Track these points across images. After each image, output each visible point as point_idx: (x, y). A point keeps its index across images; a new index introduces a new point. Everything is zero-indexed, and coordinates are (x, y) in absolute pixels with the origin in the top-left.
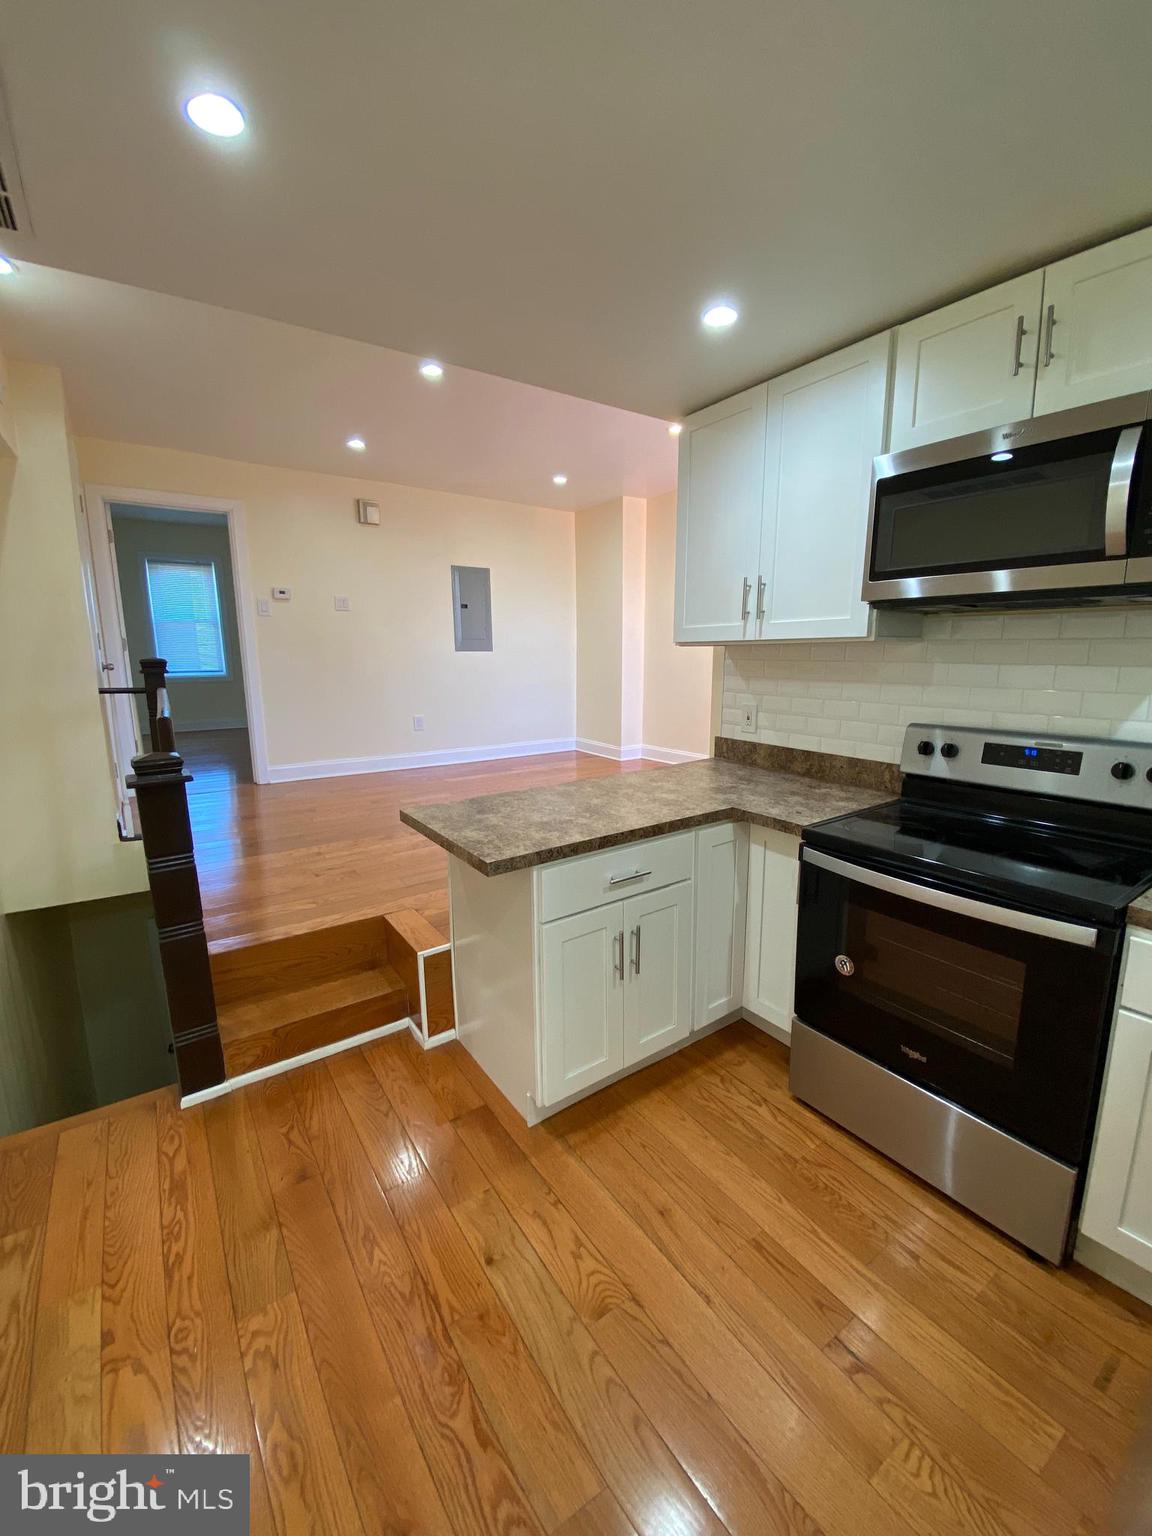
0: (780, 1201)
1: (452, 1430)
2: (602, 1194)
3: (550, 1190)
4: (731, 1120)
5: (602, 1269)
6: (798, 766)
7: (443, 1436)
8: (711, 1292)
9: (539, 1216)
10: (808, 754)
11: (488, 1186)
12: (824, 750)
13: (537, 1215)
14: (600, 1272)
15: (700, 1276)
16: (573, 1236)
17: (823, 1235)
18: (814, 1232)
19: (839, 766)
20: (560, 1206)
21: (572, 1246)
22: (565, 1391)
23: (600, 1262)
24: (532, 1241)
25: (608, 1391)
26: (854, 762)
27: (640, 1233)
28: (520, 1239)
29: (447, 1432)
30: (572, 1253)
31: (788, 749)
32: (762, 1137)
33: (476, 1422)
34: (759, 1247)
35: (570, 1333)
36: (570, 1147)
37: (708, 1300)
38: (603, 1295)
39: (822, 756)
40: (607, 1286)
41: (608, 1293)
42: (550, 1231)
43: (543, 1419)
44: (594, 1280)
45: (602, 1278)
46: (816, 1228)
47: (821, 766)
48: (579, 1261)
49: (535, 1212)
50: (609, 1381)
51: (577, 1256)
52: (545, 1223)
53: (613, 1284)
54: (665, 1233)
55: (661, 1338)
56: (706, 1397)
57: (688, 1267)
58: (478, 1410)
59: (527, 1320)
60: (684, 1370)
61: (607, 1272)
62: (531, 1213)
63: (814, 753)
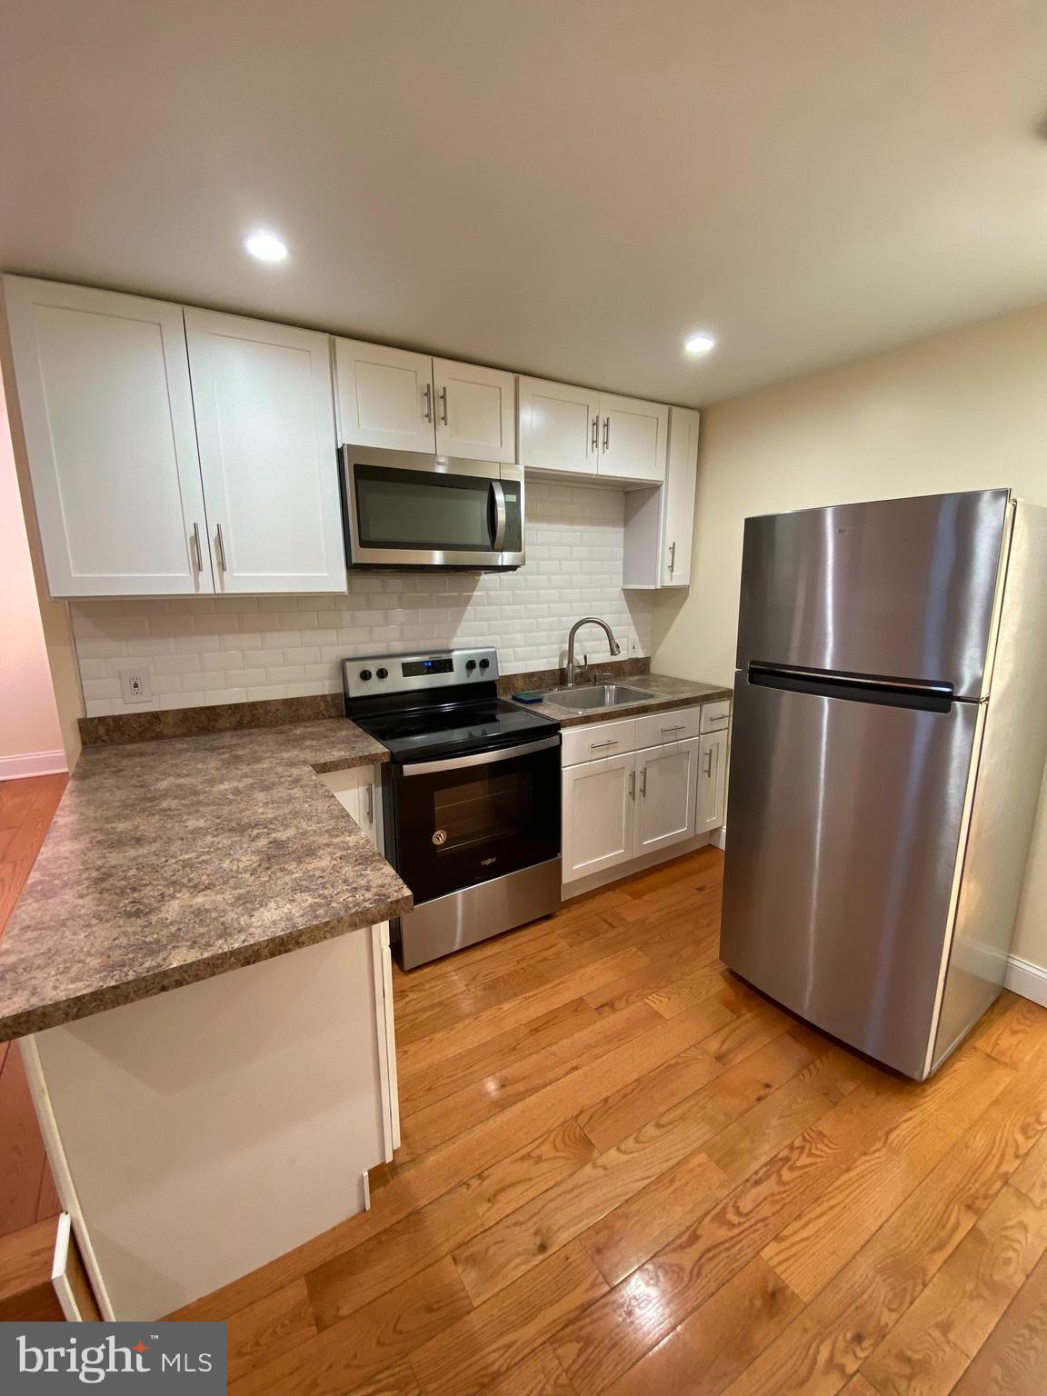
0: (500, 1009)
1: (693, 1268)
2: (478, 1132)
3: (465, 1183)
4: (417, 1018)
5: (551, 1139)
6: (224, 722)
7: (699, 1275)
8: (569, 1065)
9: (495, 1196)
10: (235, 708)
11: (449, 1259)
12: (251, 699)
13: (492, 1199)
14: (554, 1141)
15: (557, 1070)
16: (519, 1162)
17: (531, 994)
18: (526, 998)
19: (274, 710)
20: (486, 1173)
21: (526, 1164)
22: (649, 1173)
23: (545, 1139)
24: (521, 1203)
25: (643, 1143)
26: (288, 703)
27: (519, 1105)
28: (519, 1217)
29: (695, 1272)
30: (537, 1163)
31: (208, 708)
32: (440, 1003)
33: (682, 1247)
34: (537, 1030)
35: (605, 1168)
36: (413, 1160)
37: (575, 1068)
38: (573, 1140)
39: (253, 705)
40: (566, 1135)
41: (572, 1136)
42: (513, 1185)
43: (669, 1191)
44: (561, 1146)
45: (560, 1138)
46: (524, 996)
47: (253, 715)
48: (544, 1158)
49: (489, 1200)
50: (636, 1140)
51: (539, 1160)
52: (504, 1189)
53: (564, 1131)
54: (521, 1087)
55: (603, 1103)
56: (636, 1083)
57: (550, 1076)
58: (674, 1246)
59: (598, 1206)
60: (623, 1092)
61: (553, 1135)
62: (490, 1205)
63: (242, 704)
